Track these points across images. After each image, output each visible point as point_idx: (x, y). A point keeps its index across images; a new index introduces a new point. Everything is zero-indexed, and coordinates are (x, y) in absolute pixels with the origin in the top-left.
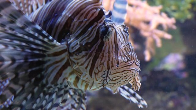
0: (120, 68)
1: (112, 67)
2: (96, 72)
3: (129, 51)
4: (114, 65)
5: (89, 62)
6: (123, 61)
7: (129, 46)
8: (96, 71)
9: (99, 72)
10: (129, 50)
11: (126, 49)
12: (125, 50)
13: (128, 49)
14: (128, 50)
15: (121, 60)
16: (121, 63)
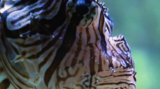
0: (115, 76)
1: (99, 71)
2: (61, 76)
3: (126, 52)
4: (103, 69)
5: (50, 55)
6: (121, 65)
7: (125, 43)
8: (62, 74)
9: (69, 76)
10: (127, 49)
11: (120, 45)
12: (118, 48)
13: (124, 46)
14: (124, 48)
15: (116, 63)
16: (117, 67)
